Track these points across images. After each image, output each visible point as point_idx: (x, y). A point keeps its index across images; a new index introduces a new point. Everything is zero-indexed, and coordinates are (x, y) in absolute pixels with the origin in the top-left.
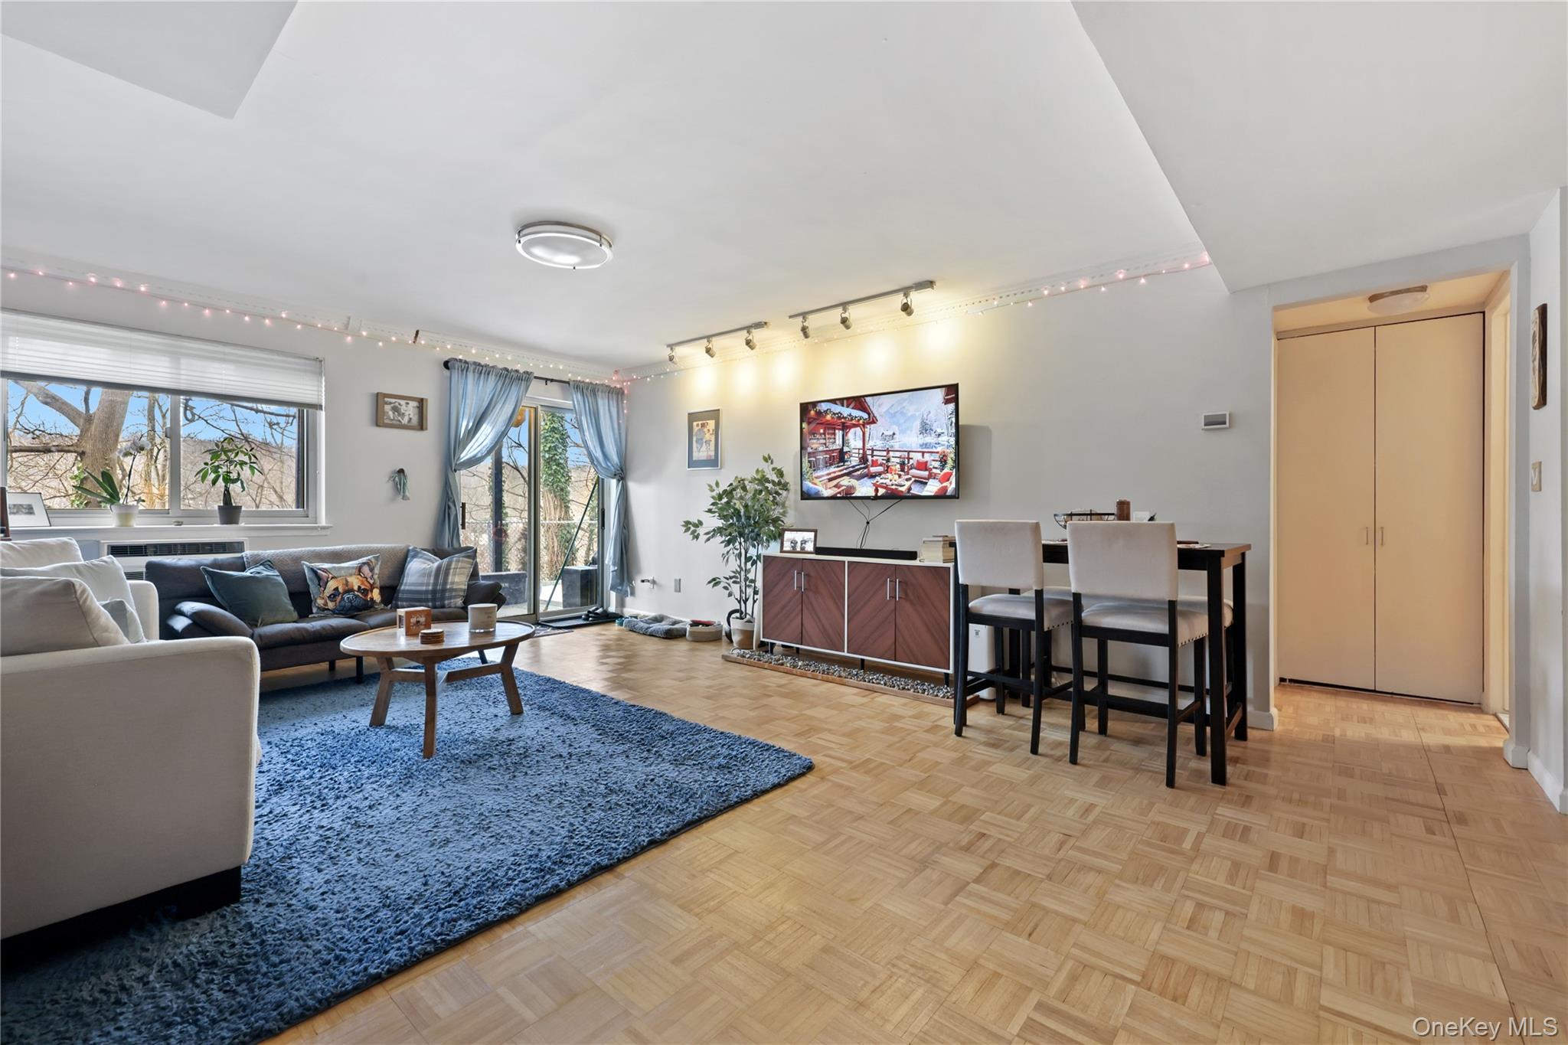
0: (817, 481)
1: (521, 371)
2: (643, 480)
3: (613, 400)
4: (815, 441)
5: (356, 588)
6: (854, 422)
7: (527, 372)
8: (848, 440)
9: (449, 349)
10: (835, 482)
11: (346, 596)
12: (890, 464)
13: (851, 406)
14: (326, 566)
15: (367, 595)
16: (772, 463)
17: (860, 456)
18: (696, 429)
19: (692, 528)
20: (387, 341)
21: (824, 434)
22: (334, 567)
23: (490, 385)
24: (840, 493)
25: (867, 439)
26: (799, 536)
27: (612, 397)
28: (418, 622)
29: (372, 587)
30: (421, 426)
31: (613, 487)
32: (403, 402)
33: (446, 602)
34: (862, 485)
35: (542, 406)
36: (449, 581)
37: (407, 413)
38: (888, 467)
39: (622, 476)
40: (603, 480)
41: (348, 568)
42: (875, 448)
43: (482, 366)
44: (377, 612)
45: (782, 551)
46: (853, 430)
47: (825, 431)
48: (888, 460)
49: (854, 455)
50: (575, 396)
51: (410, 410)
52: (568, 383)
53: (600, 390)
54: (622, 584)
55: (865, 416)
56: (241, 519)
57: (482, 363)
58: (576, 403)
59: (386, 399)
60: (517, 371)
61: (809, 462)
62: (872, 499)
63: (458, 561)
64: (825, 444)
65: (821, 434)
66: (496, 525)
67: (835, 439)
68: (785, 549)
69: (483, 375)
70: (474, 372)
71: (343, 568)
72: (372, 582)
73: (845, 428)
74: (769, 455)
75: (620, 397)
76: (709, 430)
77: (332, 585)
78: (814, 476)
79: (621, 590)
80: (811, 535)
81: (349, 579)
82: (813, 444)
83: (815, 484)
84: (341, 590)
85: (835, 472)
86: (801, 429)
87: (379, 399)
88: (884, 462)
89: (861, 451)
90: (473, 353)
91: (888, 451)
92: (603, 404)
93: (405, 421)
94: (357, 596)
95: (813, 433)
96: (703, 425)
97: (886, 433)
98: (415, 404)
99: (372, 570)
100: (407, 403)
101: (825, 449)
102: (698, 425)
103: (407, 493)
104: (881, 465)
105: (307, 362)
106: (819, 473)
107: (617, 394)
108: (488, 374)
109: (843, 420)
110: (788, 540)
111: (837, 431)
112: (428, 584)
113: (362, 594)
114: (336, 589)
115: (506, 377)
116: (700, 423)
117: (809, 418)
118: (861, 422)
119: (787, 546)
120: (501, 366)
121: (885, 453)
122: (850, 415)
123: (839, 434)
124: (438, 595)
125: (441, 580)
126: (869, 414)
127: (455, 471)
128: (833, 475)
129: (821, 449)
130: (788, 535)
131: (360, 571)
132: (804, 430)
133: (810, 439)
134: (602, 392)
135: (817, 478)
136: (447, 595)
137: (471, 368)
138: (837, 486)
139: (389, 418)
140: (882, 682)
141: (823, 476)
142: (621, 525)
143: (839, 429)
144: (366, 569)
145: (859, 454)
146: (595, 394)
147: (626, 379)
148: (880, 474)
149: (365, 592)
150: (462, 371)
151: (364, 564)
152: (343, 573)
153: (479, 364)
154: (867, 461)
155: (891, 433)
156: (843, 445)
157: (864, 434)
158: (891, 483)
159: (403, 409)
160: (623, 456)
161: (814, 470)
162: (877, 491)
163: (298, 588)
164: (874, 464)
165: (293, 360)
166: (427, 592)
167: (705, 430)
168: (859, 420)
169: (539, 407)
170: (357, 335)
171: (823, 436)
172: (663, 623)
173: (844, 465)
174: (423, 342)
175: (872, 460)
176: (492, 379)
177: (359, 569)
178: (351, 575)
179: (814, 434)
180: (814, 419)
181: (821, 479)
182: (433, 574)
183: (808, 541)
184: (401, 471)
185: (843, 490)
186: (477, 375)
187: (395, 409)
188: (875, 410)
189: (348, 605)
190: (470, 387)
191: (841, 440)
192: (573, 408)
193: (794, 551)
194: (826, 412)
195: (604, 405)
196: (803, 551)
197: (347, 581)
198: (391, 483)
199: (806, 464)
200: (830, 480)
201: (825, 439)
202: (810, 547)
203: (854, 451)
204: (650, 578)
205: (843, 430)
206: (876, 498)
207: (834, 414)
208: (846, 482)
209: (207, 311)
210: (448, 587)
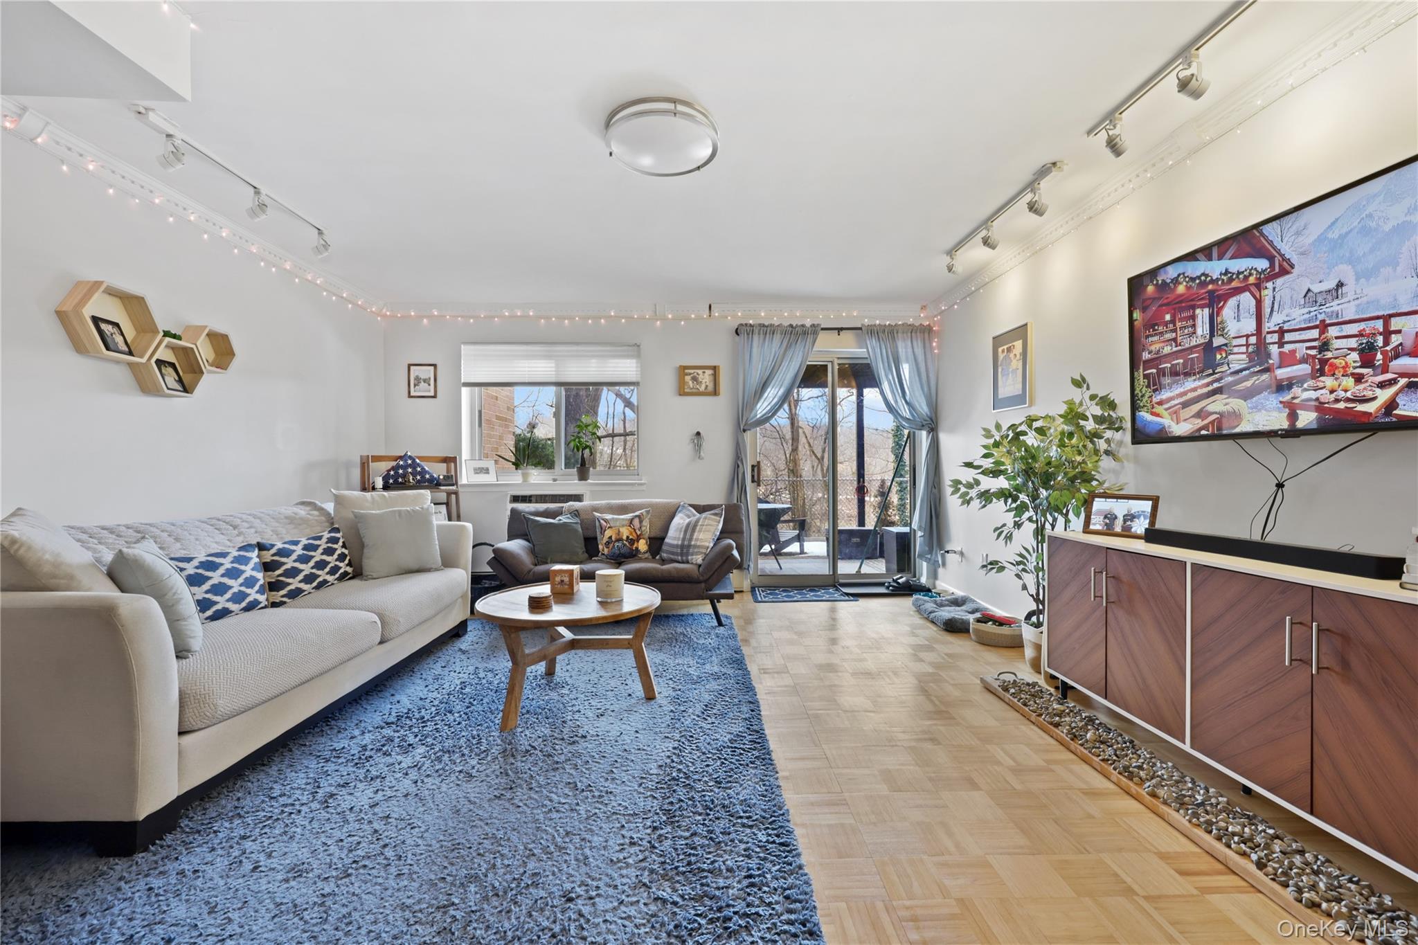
0: (1159, 409)
1: (808, 325)
2: (952, 430)
3: (917, 340)
4: (1156, 338)
5: (625, 538)
6: (1234, 284)
7: (814, 325)
8: (1222, 322)
9: (740, 315)
10: (1196, 408)
11: (617, 544)
12: (1329, 355)
13: (1229, 254)
14: (608, 517)
15: (633, 544)
16: (1088, 388)
17: (1250, 349)
18: (1001, 356)
19: (963, 489)
20: (687, 319)
21: (1173, 321)
22: (613, 518)
23: (775, 345)
24: (1205, 427)
25: (1267, 310)
26: (1120, 508)
27: (917, 337)
28: (562, 581)
29: (639, 538)
30: (715, 392)
31: (924, 438)
32: (700, 372)
33: (690, 558)
34: (1257, 408)
35: (838, 358)
36: (695, 537)
37: (704, 381)
38: (1324, 362)
39: (933, 426)
40: (914, 433)
41: (623, 519)
42: (1286, 327)
43: (767, 327)
44: (641, 560)
45: (1086, 530)
46: (1232, 302)
47: (1174, 317)
48: (1325, 347)
49: (1236, 350)
50: (868, 343)
51: (706, 378)
52: (860, 329)
53: (900, 331)
54: (931, 552)
55: (1262, 264)
56: (591, 477)
57: (766, 324)
58: (870, 350)
59: (686, 371)
60: (803, 326)
61: (1146, 376)
62: (1283, 436)
63: (705, 518)
64: (1175, 340)
65: (1166, 324)
66: (859, 482)
67: (1194, 326)
68: (1092, 527)
69: (768, 335)
70: (759, 334)
71: (619, 519)
72: (639, 533)
73: (1215, 300)
74: (1081, 376)
75: (926, 335)
76: (1015, 355)
77: (608, 533)
78: (1155, 400)
79: (930, 559)
80: (1147, 506)
81: (621, 529)
82: (1153, 343)
83: (1158, 415)
84: (613, 539)
85: (1194, 390)
86: (1131, 321)
87: (683, 370)
88: (1313, 352)
89: (1253, 340)
90: (763, 315)
91: (1323, 327)
92: (903, 347)
93: (702, 388)
94: (625, 545)
95: (1151, 325)
96: (1009, 350)
97: (1316, 288)
98: (709, 372)
99: (641, 522)
100: (704, 372)
101: (1175, 349)
102: (1003, 351)
103: (702, 453)
104: (1304, 360)
105: (631, 348)
106: (1165, 395)
107: (924, 332)
108: (773, 333)
109: (1210, 287)
110: (1099, 513)
111: (1198, 311)
112: (678, 539)
113: (629, 543)
114: (610, 537)
115: (791, 333)
116: (1005, 347)
117: (1144, 301)
118: (1252, 280)
119: (1097, 523)
120: (786, 324)
121: (1315, 333)
122: (1227, 272)
123: (1203, 315)
124: (685, 551)
125: (688, 536)
126: (1271, 259)
127: (744, 431)
128: (1190, 395)
129: (1167, 350)
130: (1099, 505)
131: (631, 523)
132: (1136, 323)
133: (1147, 337)
134: (903, 333)
135: (1160, 403)
136: (691, 550)
137: (756, 331)
138: (1200, 414)
139: (689, 387)
140: (1254, 857)
141: (1171, 399)
142: (931, 484)
143: (1202, 307)
144: (636, 522)
145: (1247, 345)
146: (893, 338)
147: (936, 313)
148: (1300, 381)
149: (632, 542)
150: (748, 334)
151: (636, 516)
152: (618, 524)
153: (764, 326)
154: (1269, 356)
155: (1331, 284)
156: (1212, 335)
157: (1259, 303)
158: (1332, 397)
159: (700, 378)
160: (934, 406)
161: (1155, 391)
162: (1293, 416)
163: (590, 534)
164: (1287, 359)
165: (620, 348)
166: (677, 546)
167: (1012, 355)
168: (1246, 278)
169: (836, 360)
170: (664, 319)
171: (1171, 326)
172: (963, 608)
173: (1214, 373)
174: (717, 314)
175: (1281, 353)
176: (777, 338)
177: (631, 521)
178: (623, 526)
179: (1153, 326)
180: (1154, 299)
181: (1166, 406)
182: (683, 529)
183: (1138, 517)
184: (698, 434)
185: (1212, 422)
186: (762, 336)
187: (695, 379)
188: (1286, 248)
189: (617, 552)
190: (755, 350)
191: (1207, 326)
192: (867, 356)
193: (1109, 532)
194: (1176, 281)
195: (906, 348)
196: (1127, 533)
197: (619, 531)
198: (691, 445)
199: (1141, 381)
200: (1185, 405)
201: (1175, 331)
202: (1140, 526)
203: (1235, 342)
204: (958, 549)
205: (1210, 305)
206: (1293, 433)
207: (1193, 279)
208: (1218, 405)
209: (566, 321)
210: (693, 543)
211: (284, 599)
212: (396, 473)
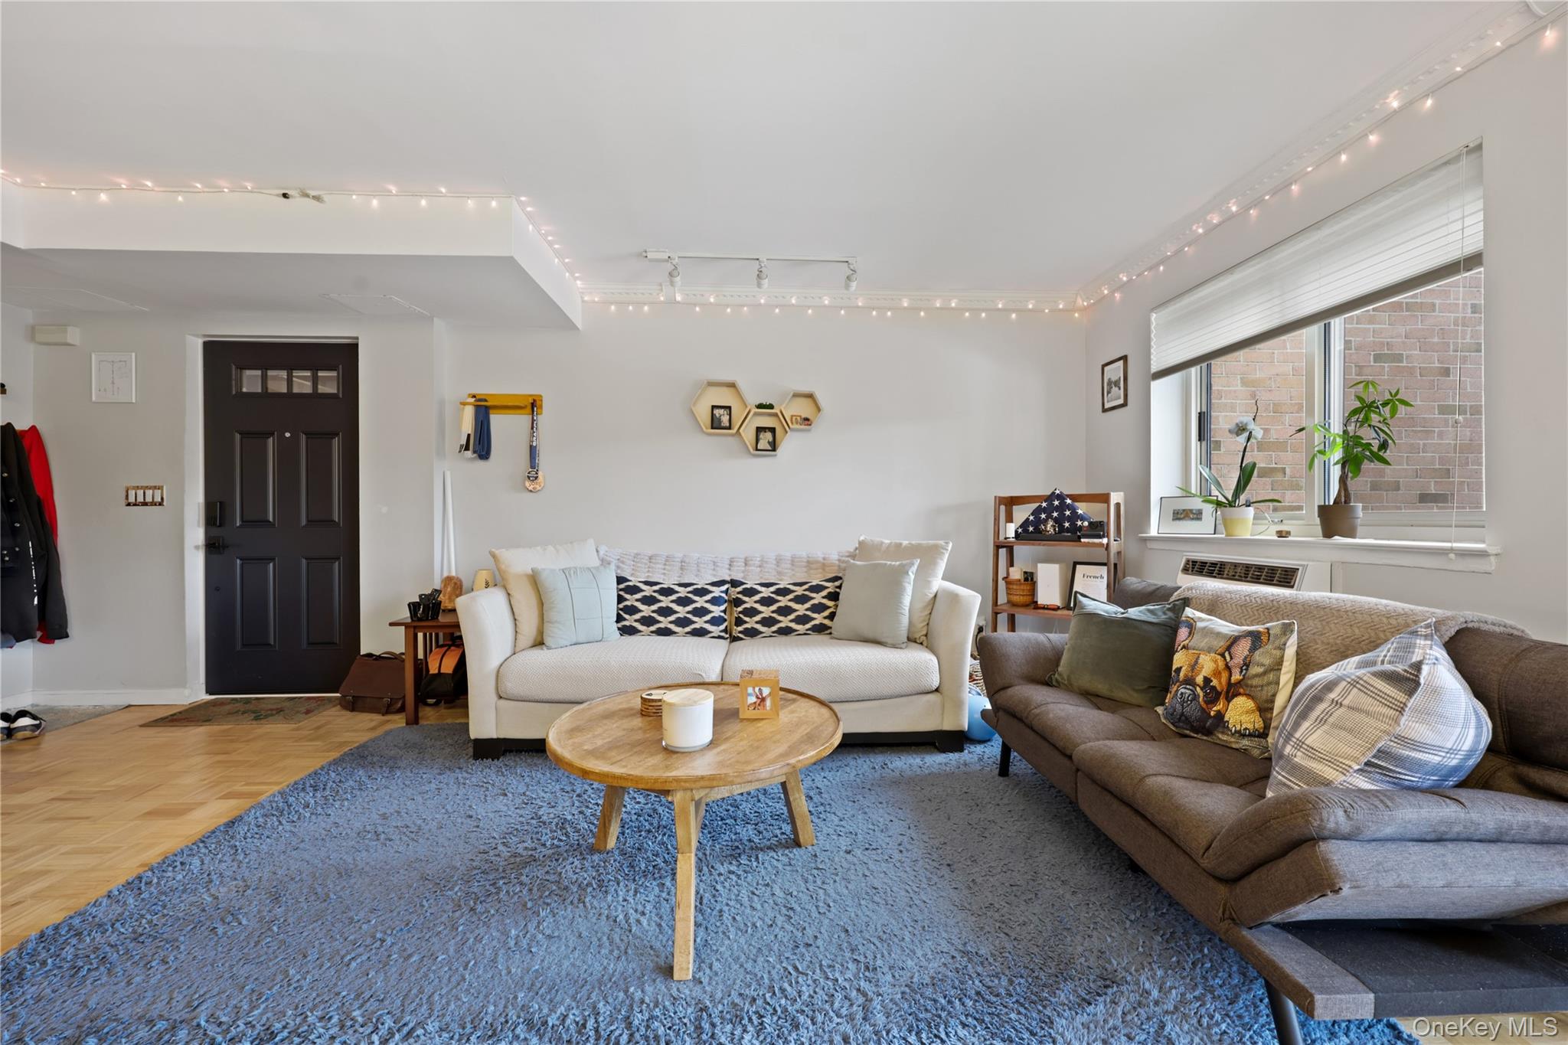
5: (1200, 678)
11: (1181, 689)
29: (1233, 691)
41: (1222, 635)
72: (1237, 678)
77: (1177, 659)
81: (1202, 658)
84: (1182, 675)
94: (1195, 697)
99: (1252, 652)
114: (1179, 670)
131: (1229, 648)
144: (1242, 649)
149: (1213, 696)
151: (1247, 635)
177: (1232, 643)
178: (1209, 650)
197: (1196, 660)
211: (741, 635)
212: (1051, 504)
